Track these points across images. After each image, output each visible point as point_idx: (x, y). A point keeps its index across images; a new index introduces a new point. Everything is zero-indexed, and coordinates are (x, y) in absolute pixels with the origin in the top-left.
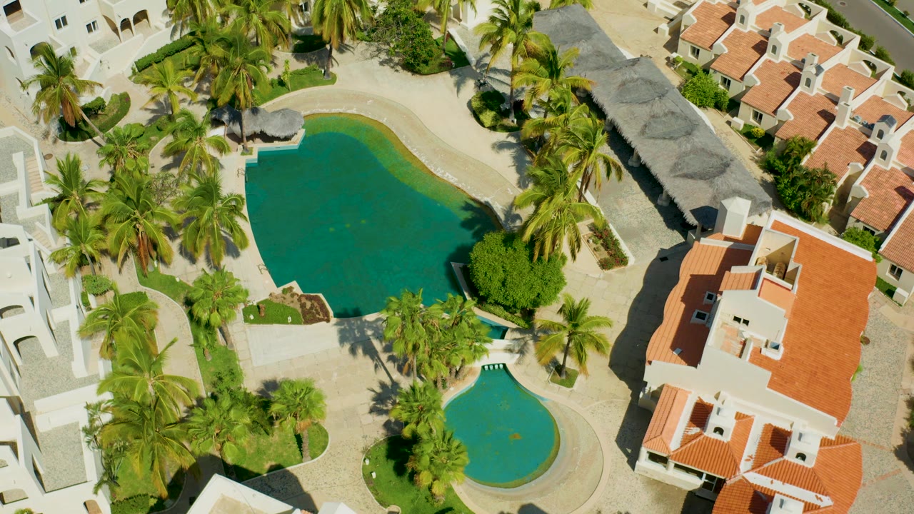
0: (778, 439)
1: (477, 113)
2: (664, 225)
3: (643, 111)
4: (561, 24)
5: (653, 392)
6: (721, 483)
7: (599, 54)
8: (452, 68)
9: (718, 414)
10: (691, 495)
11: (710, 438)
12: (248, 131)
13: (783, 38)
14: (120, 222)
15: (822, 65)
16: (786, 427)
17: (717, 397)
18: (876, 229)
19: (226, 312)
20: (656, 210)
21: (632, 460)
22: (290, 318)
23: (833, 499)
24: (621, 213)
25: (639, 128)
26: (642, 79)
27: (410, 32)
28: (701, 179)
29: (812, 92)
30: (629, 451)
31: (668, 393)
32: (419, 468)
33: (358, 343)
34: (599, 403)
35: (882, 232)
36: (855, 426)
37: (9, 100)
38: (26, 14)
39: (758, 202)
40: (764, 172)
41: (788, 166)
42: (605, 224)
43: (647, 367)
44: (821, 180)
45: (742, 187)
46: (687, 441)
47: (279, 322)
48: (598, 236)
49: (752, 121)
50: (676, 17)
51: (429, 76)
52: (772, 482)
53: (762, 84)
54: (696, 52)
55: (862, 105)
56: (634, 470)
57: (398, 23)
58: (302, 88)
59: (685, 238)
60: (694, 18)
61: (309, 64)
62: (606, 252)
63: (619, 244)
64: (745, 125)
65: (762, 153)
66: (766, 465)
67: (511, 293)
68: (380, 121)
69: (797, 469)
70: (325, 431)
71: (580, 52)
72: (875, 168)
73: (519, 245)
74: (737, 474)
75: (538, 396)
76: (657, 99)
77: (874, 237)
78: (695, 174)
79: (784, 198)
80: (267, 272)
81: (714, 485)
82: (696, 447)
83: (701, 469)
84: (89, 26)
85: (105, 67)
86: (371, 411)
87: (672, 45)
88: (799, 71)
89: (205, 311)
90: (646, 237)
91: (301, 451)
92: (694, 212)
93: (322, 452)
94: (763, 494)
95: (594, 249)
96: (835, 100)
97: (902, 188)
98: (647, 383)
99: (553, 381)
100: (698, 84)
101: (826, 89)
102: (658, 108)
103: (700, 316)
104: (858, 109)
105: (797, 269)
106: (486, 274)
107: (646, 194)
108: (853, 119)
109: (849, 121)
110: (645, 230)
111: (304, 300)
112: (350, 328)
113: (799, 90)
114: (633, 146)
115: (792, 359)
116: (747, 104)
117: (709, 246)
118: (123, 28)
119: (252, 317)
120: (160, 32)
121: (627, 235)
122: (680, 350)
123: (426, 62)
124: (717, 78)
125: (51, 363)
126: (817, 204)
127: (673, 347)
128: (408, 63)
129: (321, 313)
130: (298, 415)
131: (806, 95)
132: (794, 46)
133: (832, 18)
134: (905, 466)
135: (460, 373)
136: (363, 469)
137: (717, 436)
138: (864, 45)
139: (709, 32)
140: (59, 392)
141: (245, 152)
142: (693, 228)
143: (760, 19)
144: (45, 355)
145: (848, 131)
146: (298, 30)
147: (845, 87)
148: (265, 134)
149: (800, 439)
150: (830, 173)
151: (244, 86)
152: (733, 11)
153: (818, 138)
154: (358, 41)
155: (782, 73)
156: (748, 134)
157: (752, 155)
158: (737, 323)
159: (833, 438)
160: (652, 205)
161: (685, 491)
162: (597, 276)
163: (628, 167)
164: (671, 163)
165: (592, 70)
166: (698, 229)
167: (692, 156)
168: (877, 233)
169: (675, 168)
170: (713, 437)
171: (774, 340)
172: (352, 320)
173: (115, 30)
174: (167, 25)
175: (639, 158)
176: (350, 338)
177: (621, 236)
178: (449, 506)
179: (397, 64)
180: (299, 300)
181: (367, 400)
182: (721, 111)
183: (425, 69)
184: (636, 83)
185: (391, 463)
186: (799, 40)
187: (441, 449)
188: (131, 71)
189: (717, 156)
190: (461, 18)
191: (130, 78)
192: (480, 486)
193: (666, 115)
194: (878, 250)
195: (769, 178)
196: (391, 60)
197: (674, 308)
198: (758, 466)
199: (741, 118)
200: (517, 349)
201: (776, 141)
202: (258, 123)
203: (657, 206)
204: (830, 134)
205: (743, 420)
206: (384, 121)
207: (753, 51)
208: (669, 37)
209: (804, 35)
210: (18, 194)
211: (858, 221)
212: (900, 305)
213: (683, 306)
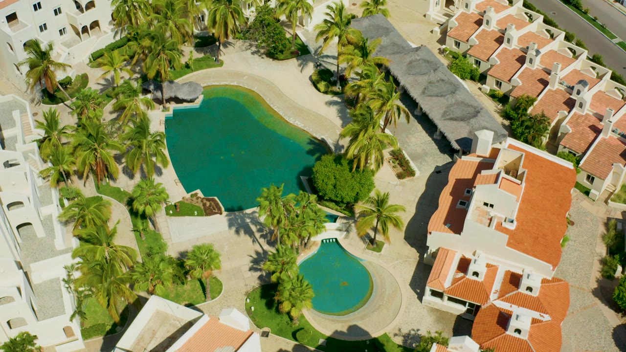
0: (514, 280)
1: (316, 83)
2: (438, 151)
3: (423, 80)
4: (369, 26)
5: (433, 253)
6: (478, 307)
7: (394, 44)
8: (298, 56)
9: (475, 263)
10: (459, 317)
11: (470, 279)
12: (166, 96)
13: (515, 34)
14: (85, 151)
15: (540, 50)
16: (519, 272)
17: (474, 254)
18: (577, 152)
19: (155, 205)
20: (433, 142)
21: (420, 297)
22: (196, 212)
23: (551, 316)
24: (410, 144)
25: (421, 90)
26: (423, 59)
27: (271, 32)
28: (462, 120)
29: (534, 67)
30: (419, 291)
31: (443, 253)
32: (283, 299)
33: (241, 227)
34: (399, 261)
35: (580, 154)
36: (566, 276)
37: (8, 79)
38: (21, 22)
39: (499, 134)
40: (503, 119)
41: (518, 114)
42: (400, 150)
43: (429, 236)
44: (540, 122)
45: (488, 125)
46: (456, 281)
47: (189, 215)
48: (395, 159)
49: (495, 87)
50: (444, 23)
51: (284, 61)
52: (511, 306)
53: (501, 63)
54: (458, 44)
55: (566, 75)
56: (421, 302)
57: (263, 27)
58: (201, 69)
59: (452, 159)
60: (456, 23)
61: (205, 55)
62: (401, 168)
63: (409, 163)
64: (491, 90)
65: (502, 107)
66: (507, 296)
67: (340, 192)
68: (253, 89)
69: (527, 298)
70: (221, 282)
71: (382, 43)
72: (575, 114)
73: (345, 162)
74: (489, 301)
75: (359, 258)
76: (432, 71)
77: (575, 157)
78: (458, 117)
79: (516, 134)
80: (181, 184)
81: (474, 310)
82: (461, 285)
83: (465, 299)
84: (60, 31)
85: (71, 57)
86: (250, 269)
87: (442, 41)
88: (525, 55)
89: (141, 205)
90: (426, 158)
91: (205, 294)
92: (457, 141)
93: (218, 295)
94: (506, 313)
95: (393, 167)
96: (548, 71)
97: (593, 125)
98: (428, 247)
99: (368, 248)
100: (459, 64)
101: (542, 65)
102: (433, 77)
103: (462, 203)
104: (564, 77)
105: (524, 173)
106: (323, 181)
107: (427, 132)
108: (561, 83)
109: (558, 85)
110: (426, 154)
111: (205, 201)
112: (236, 218)
113: (525, 66)
114: (417, 101)
115: (522, 229)
116: (491, 76)
117: (467, 161)
118: (83, 32)
119: (171, 212)
120: (107, 35)
121: (415, 158)
122: (449, 225)
123: (282, 52)
124: (471, 61)
125: (41, 241)
126: (538, 137)
127: (445, 223)
128: (270, 52)
129: (216, 209)
130: (204, 267)
131: (530, 69)
132: (521, 39)
133: (546, 21)
134: (599, 301)
135: (307, 244)
136: (245, 305)
137: (474, 278)
138: (568, 38)
139: (466, 31)
140: (45, 259)
141: (164, 109)
142: (457, 151)
143: (499, 22)
144: (36, 236)
145: (558, 90)
146: (198, 33)
147: (555, 63)
148: (178, 98)
149: (528, 278)
150: (546, 117)
151: (164, 65)
152: (482, 18)
153: (538, 96)
154: (237, 40)
155: (514, 56)
156: (493, 96)
157: (496, 108)
158: (486, 207)
159: (550, 279)
160: (430, 139)
161: (455, 315)
162: (395, 183)
163: (414, 116)
164: (442, 111)
165: (390, 54)
166: (461, 152)
167: (455, 107)
168: (577, 155)
169: (444, 114)
170: (472, 279)
171: (509, 217)
172: (237, 213)
173: (78, 34)
174: (112, 30)
175: (421, 109)
176: (236, 225)
177: (410, 158)
178: (302, 327)
179: (262, 54)
180: (202, 201)
181: (247, 262)
182: (475, 81)
183: (281, 56)
184: (418, 62)
185: (264, 301)
186: (525, 35)
187: (296, 286)
188: (88, 60)
189: (472, 106)
190: (304, 24)
191: (88, 64)
192: (322, 315)
193: (438, 81)
194: (578, 165)
195: (507, 123)
196: (259, 51)
197: (445, 199)
198: (502, 295)
199: (488, 85)
200: (344, 229)
201: (511, 99)
202: (173, 90)
203: (433, 139)
204: (546, 93)
205: (492, 269)
206: (255, 89)
207: (495, 42)
208: (441, 36)
209: (528, 32)
210: (16, 137)
211: (565, 147)
212: (594, 201)
213: (451, 198)
